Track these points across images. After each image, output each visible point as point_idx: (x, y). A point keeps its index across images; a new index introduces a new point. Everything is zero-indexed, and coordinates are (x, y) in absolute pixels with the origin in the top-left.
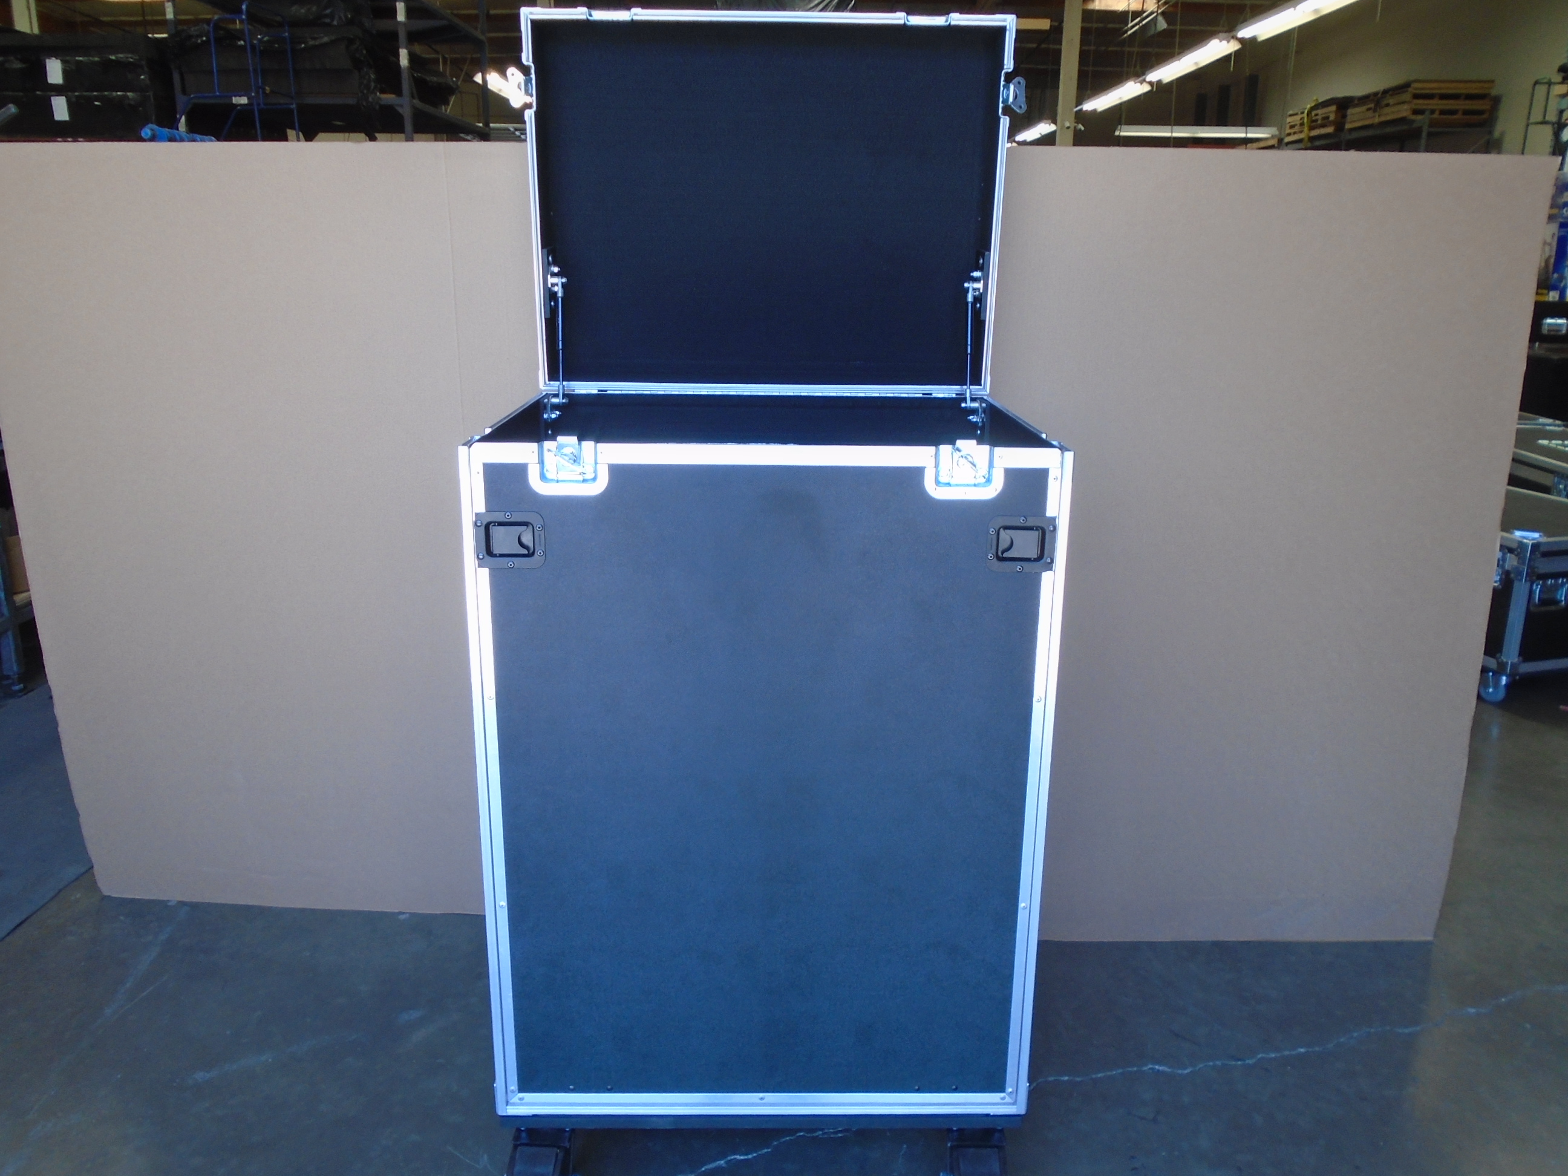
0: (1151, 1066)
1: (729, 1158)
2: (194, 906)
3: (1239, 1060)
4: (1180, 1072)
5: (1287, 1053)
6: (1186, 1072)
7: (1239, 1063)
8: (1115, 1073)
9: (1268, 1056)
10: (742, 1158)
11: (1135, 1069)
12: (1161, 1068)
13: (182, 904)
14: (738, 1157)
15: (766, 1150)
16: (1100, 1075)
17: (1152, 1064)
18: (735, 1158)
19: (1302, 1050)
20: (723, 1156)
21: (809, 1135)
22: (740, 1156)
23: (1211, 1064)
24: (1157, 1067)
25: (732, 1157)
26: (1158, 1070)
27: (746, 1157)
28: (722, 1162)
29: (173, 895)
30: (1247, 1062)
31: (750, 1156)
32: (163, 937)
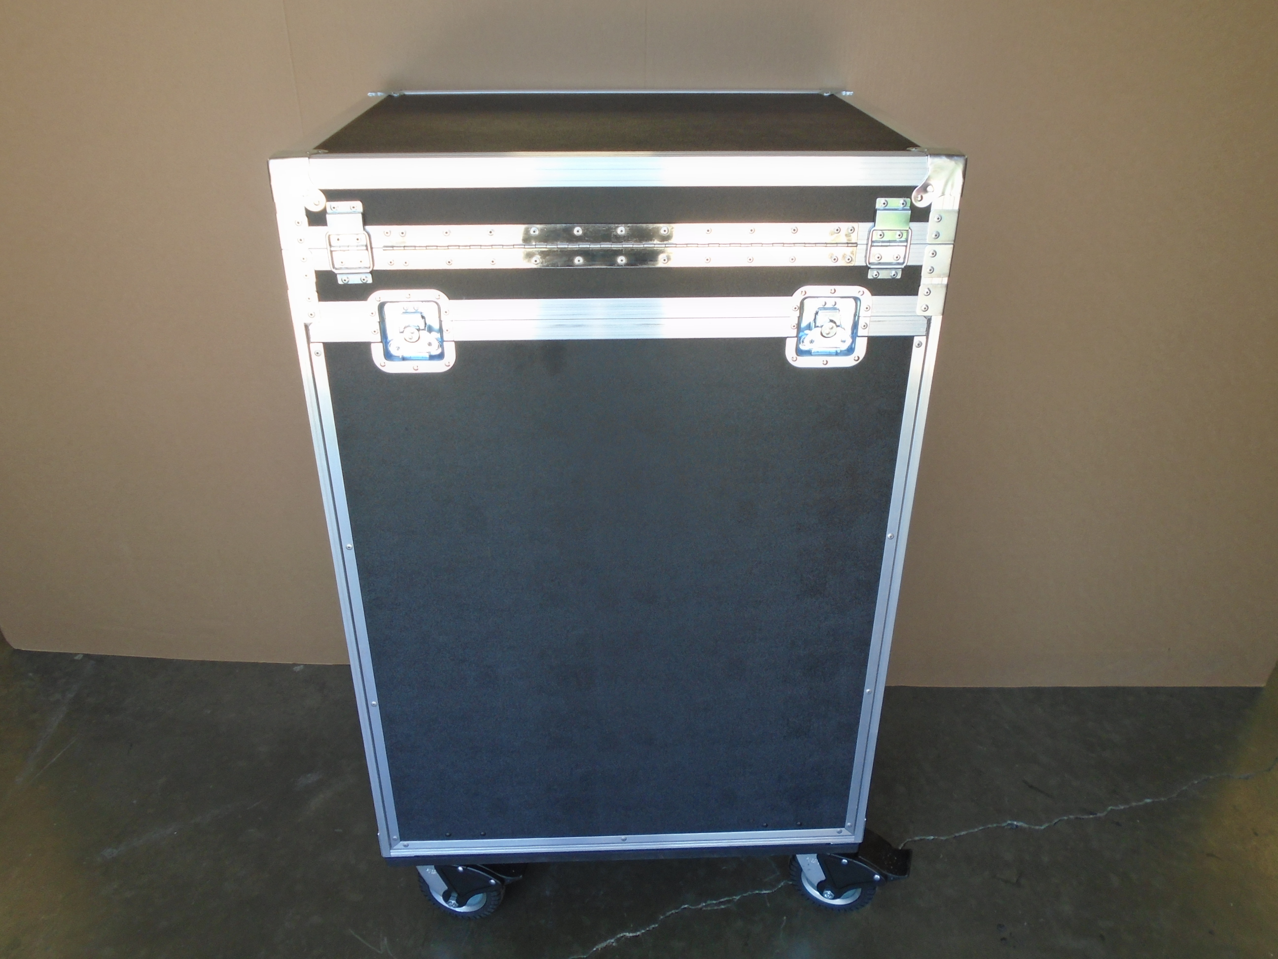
0: (1009, 822)
1: (618, 936)
2: (100, 660)
3: (1092, 814)
4: (1037, 827)
5: (1134, 804)
6: (1043, 828)
7: (1091, 816)
8: (976, 830)
9: (1117, 808)
10: (631, 935)
11: (995, 825)
12: (1020, 824)
13: (87, 656)
14: (627, 934)
15: (653, 926)
16: (963, 833)
17: (1010, 820)
18: (625, 935)
19: (1148, 801)
20: (612, 933)
21: (693, 908)
22: (629, 933)
23: (1066, 818)
24: (1015, 823)
25: (622, 935)
26: (1017, 826)
27: (634, 934)
28: (612, 941)
29: (78, 647)
30: (1099, 815)
31: (638, 933)
32: (70, 696)
